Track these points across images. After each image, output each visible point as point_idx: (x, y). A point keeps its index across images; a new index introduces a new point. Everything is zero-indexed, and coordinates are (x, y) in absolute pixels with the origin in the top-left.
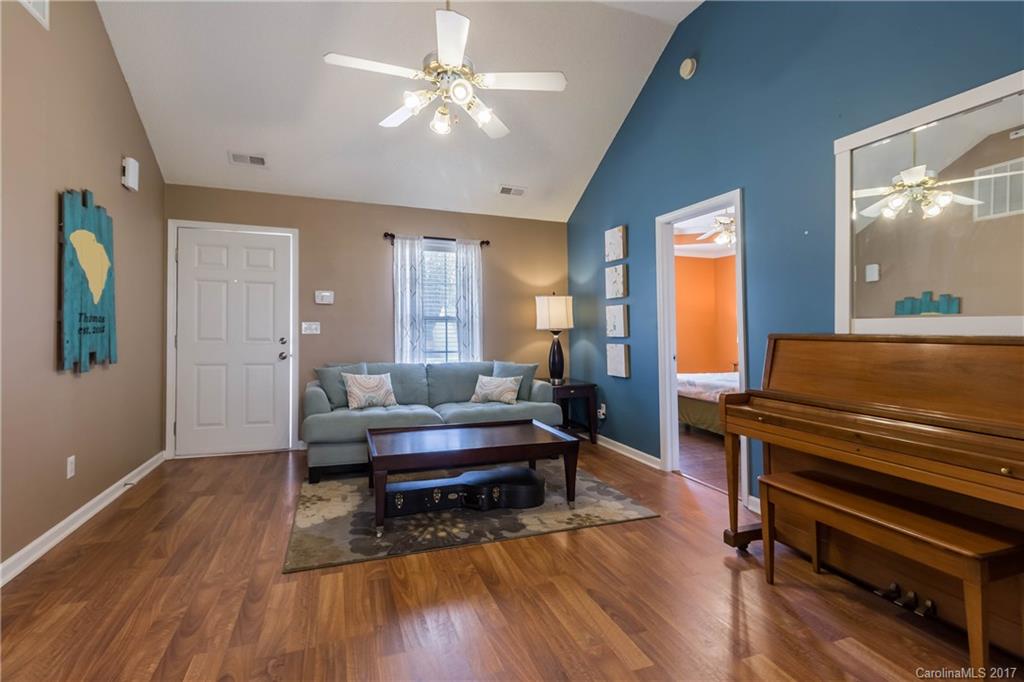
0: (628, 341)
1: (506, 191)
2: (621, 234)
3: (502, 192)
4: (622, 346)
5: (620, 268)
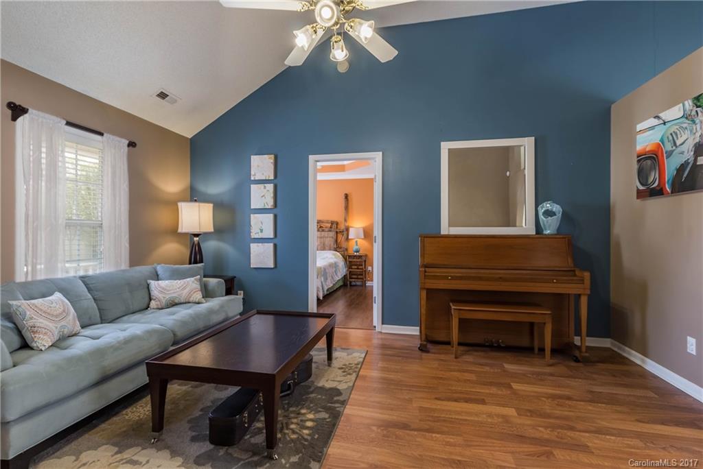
0: (276, 241)
1: (163, 95)
2: (272, 161)
3: (158, 95)
4: (272, 245)
5: (270, 187)
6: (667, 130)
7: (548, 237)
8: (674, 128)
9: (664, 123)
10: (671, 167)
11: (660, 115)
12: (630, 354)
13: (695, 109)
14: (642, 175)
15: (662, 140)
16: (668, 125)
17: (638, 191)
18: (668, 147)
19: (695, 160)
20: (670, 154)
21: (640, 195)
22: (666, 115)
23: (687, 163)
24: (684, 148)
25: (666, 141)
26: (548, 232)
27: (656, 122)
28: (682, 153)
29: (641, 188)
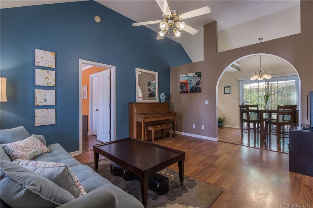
2: (54, 56)
4: (54, 110)
5: (52, 73)
6: (188, 78)
7: (163, 103)
8: (191, 78)
9: (188, 76)
10: (190, 87)
11: (187, 74)
12: (177, 132)
13: (196, 75)
14: (182, 88)
15: (187, 80)
16: (189, 77)
17: (180, 91)
18: (189, 82)
19: (196, 86)
20: (189, 84)
21: (181, 92)
22: (188, 75)
23: (194, 86)
24: (193, 83)
25: (188, 80)
26: (163, 102)
27: (185, 76)
28: (193, 84)
29: (182, 91)
